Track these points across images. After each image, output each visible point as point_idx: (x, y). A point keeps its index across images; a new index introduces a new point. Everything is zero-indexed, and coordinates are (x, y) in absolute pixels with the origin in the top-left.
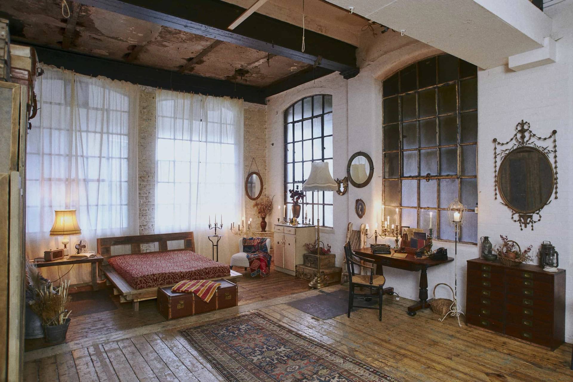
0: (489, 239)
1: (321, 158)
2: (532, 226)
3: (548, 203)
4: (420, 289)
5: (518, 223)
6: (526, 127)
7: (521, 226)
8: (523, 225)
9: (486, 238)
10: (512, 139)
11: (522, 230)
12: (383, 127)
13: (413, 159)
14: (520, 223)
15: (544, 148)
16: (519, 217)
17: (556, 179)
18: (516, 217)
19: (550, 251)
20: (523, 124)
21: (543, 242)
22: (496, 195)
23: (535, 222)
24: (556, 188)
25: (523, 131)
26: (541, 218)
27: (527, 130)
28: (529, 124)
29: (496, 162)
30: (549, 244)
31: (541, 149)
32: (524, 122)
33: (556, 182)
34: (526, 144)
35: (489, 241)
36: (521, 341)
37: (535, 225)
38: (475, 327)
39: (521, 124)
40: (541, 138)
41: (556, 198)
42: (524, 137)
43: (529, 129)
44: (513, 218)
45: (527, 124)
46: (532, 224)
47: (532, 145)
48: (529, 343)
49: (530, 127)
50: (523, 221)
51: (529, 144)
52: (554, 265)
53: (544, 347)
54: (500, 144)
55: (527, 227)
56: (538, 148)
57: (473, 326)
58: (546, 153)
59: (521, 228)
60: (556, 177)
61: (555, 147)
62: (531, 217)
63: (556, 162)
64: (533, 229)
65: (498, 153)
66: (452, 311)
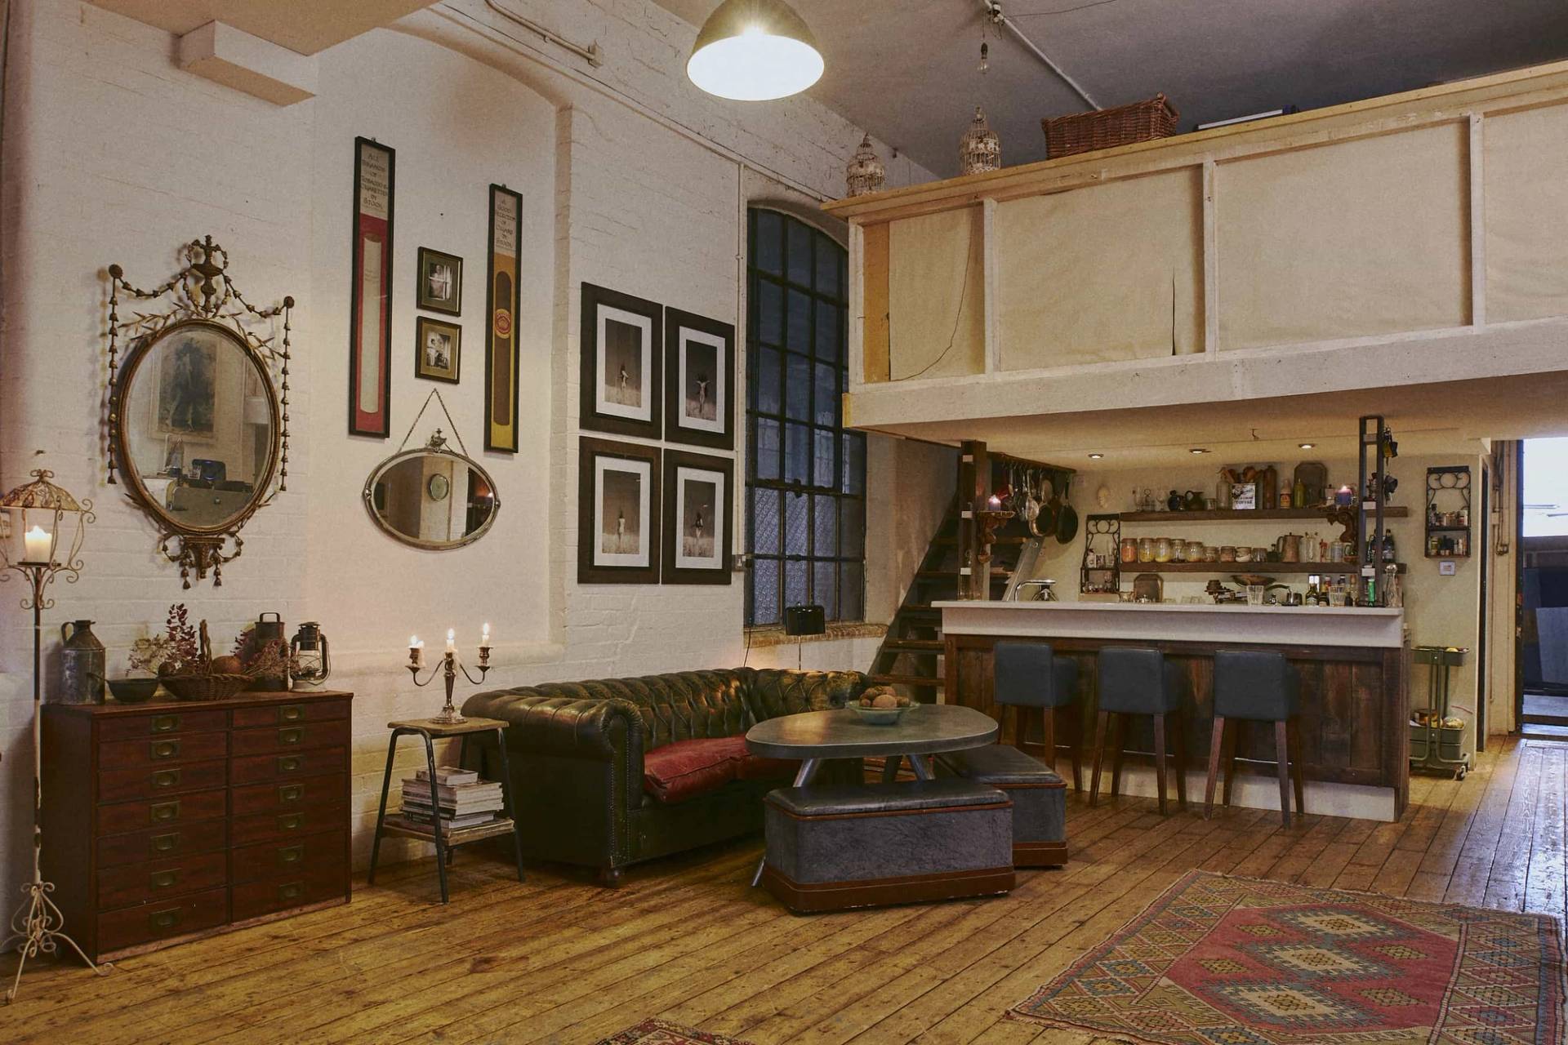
0: (93, 628)
2: (217, 574)
3: (262, 502)
5: (175, 569)
6: (217, 260)
7: (184, 575)
8: (193, 572)
9: (83, 626)
10: (170, 286)
11: (186, 586)
14: (182, 565)
15: (260, 341)
16: (185, 547)
17: (285, 435)
18: (173, 544)
19: (309, 635)
20: (209, 248)
21: (261, 616)
22: (111, 467)
23: (226, 560)
24: (284, 460)
25: (207, 271)
26: (242, 547)
27: (220, 271)
28: (224, 254)
29: (113, 350)
30: (276, 620)
31: (252, 341)
32: (213, 245)
33: (284, 443)
34: (214, 316)
35: (92, 634)
36: (277, 918)
37: (224, 569)
38: (127, 952)
39: (202, 247)
40: (253, 307)
41: (283, 488)
42: (208, 291)
43: (224, 272)
44: (165, 549)
45: (219, 252)
46: (217, 568)
47: (230, 324)
48: (296, 911)
49: (226, 263)
50: (193, 558)
51: (223, 317)
52: (317, 674)
53: (333, 902)
54: (130, 289)
55: (204, 577)
56: (245, 336)
57: (119, 954)
58: (263, 356)
59: (186, 582)
60: (285, 430)
61: (286, 342)
62: (217, 545)
63: (285, 387)
64: (217, 583)
65: (124, 322)
66: (32, 939)
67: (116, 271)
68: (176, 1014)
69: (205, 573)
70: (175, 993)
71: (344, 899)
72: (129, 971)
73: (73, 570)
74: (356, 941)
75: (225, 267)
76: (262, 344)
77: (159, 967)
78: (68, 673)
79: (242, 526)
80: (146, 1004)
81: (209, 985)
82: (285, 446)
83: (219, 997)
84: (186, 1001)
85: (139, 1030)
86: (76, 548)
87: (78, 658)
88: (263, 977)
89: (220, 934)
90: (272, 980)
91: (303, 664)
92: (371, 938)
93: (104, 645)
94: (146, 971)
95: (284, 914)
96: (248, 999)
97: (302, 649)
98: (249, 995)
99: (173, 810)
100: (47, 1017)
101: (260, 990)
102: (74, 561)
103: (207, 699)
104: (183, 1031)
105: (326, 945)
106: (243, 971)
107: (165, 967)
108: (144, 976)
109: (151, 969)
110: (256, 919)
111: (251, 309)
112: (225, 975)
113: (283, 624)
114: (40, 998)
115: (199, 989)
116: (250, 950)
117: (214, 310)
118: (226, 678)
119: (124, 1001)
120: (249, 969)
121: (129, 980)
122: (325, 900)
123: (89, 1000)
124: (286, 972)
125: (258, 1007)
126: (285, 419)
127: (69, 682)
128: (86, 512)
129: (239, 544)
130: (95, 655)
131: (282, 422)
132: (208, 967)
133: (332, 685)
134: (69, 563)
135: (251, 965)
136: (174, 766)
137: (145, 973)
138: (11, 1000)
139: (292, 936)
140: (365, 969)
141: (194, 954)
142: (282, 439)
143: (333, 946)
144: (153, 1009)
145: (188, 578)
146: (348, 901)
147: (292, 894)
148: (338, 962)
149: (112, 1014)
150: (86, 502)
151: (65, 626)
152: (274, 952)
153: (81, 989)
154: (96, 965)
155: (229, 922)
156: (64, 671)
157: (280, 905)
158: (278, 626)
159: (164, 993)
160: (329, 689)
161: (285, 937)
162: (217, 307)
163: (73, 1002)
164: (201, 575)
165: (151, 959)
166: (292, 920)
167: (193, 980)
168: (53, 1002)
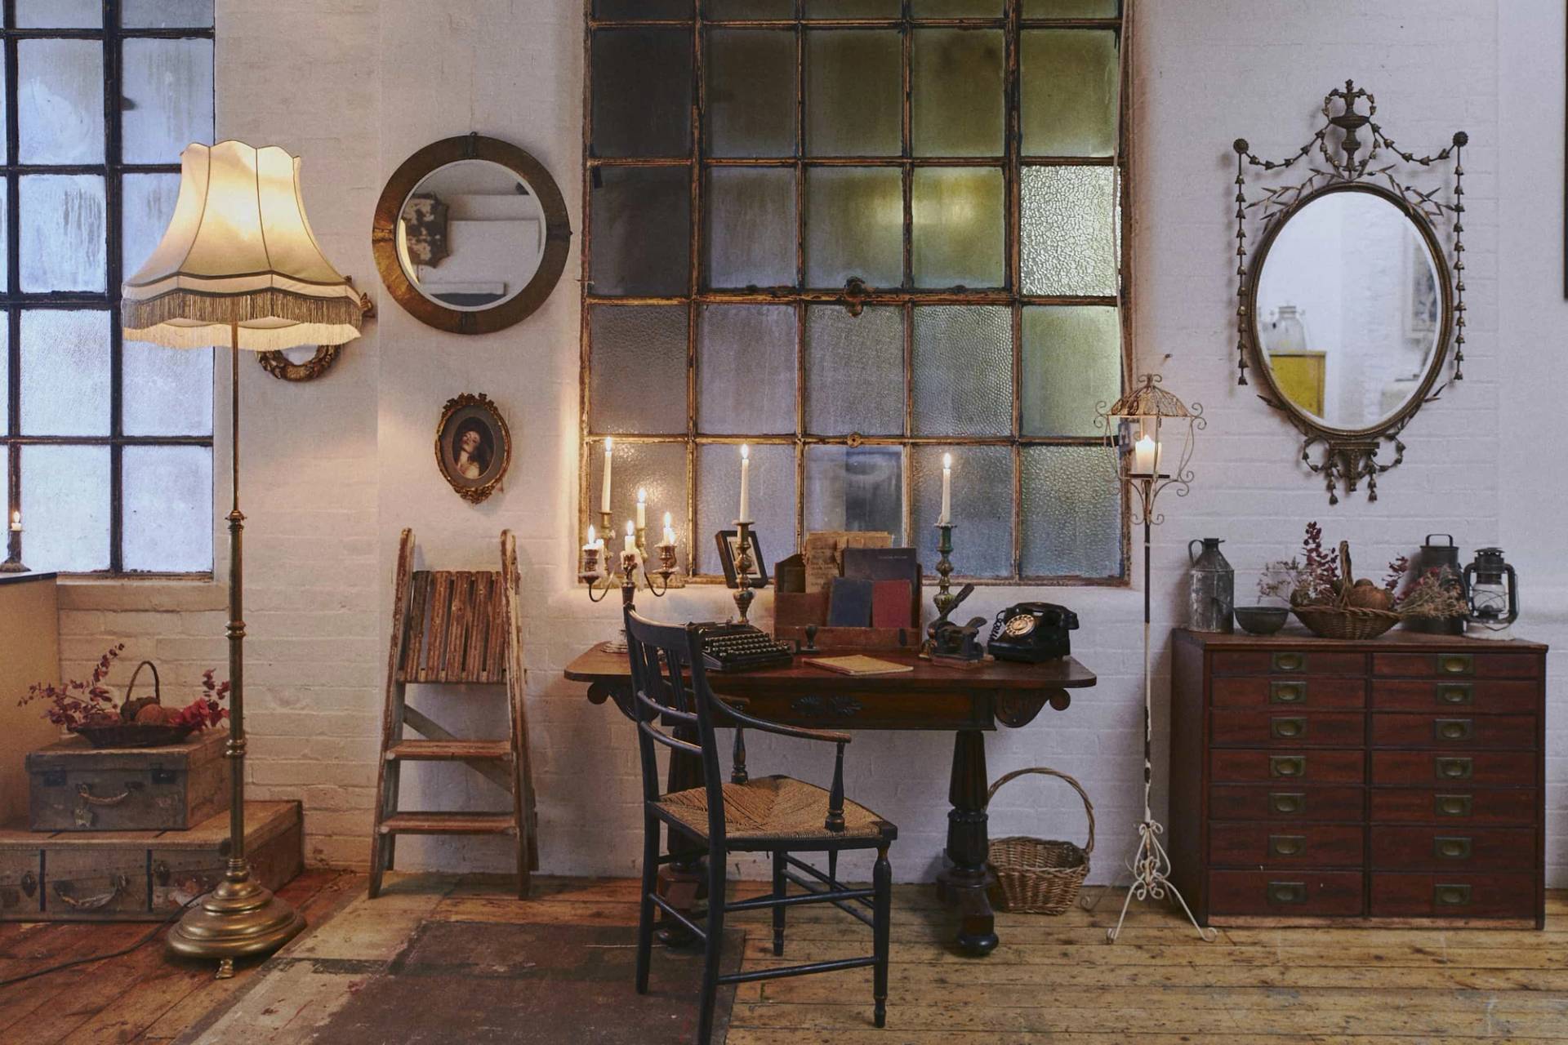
0: (1221, 547)
1: (99, 158)
2: (1372, 486)
3: (1430, 395)
4: (950, 815)
5: (1320, 481)
6: (1361, 107)
7: (1330, 487)
8: (1340, 486)
9: (1211, 545)
10: (1305, 150)
11: (1333, 501)
12: (588, 31)
13: (770, 207)
14: (1327, 476)
15: (1420, 195)
16: (1330, 454)
17: (1460, 308)
18: (1317, 452)
19: (1491, 565)
20: (1350, 95)
21: (1428, 538)
22: (1242, 365)
23: (1383, 469)
24: (1459, 341)
25: (1349, 122)
26: (1404, 452)
27: (1365, 120)
28: (1371, 98)
29: (1241, 235)
30: (1448, 544)
31: (1412, 198)
32: (1355, 90)
33: (1460, 318)
34: (1360, 175)
35: (1220, 554)
36: (1431, 925)
37: (1380, 480)
38: (1241, 921)
39: (1342, 95)
40: (1411, 155)
41: (1458, 377)
42: (1351, 146)
43: (1371, 120)
44: (1306, 457)
45: (1364, 98)
46: (1372, 479)
47: (1382, 181)
48: (1460, 923)
49: (1373, 109)
50: (1340, 468)
51: (1371, 174)
52: (1501, 616)
53: (1515, 923)
54: (1258, 163)
55: (1354, 490)
56: (1402, 193)
57: (1233, 921)
58: (1426, 213)
59: (1333, 495)
60: (1460, 302)
61: (1458, 191)
62: (1371, 453)
63: (1458, 248)
64: (1373, 498)
65: (1252, 202)
66: (1140, 880)
67: (1241, 146)
68: (1255, 1014)
69: (1355, 484)
70: (1267, 986)
71: (1532, 923)
72: (1235, 944)
73: (1184, 482)
74: (1525, 988)
75: (1372, 114)
76: (1425, 198)
77: (1268, 949)
78: (1194, 595)
79: (1403, 427)
80: (1229, 989)
81: (1307, 989)
82: (1460, 323)
83: (1310, 1009)
84: (1273, 1001)
85: (1207, 1019)
86: (1186, 457)
87: (1203, 580)
88: (1377, 999)
89: (1354, 928)
90: (1385, 1008)
91: (1480, 601)
92: (1548, 990)
93: (1233, 567)
94: (1251, 949)
95: (1441, 923)
96: (1344, 1024)
97: (1479, 582)
98: (1348, 1019)
99: (1296, 765)
100: (1134, 970)
101: (1362, 1015)
102: (1184, 473)
103: (1343, 637)
104: (1251, 1037)
105: (1478, 982)
106: (1357, 984)
107: (1273, 950)
108: (1248, 955)
109: (1258, 948)
110: (1402, 919)
111: (1408, 158)
112: (1333, 983)
113: (1457, 548)
114: (1140, 947)
115: (1296, 989)
116: (1379, 958)
117: (1360, 168)
118: (1365, 614)
119: (1211, 979)
120: (1366, 985)
121: (1230, 954)
122: (1503, 918)
123: (1180, 965)
124: (1407, 1002)
125: (1350, 1039)
126: (1460, 288)
127: (1195, 606)
128: (1196, 417)
129: (1400, 448)
130: (1220, 578)
131: (1456, 292)
132: (1320, 966)
133: (1520, 632)
134: (1179, 475)
135: (1371, 978)
136: (1298, 713)
137: (1250, 951)
138: (1112, 940)
139: (1441, 955)
140: (1517, 1033)
141: (1313, 944)
142: (1457, 314)
143: (1488, 985)
144: (1235, 999)
145: (1335, 491)
146: (1539, 927)
147: (1453, 899)
148: (1484, 1012)
149: (1190, 990)
150: (1196, 406)
151: (1191, 543)
152: (1405, 971)
153: (1180, 949)
154: (1201, 926)
155: (1367, 913)
156: (1190, 594)
157: (1433, 908)
158: (1450, 552)
159: (1255, 982)
160: (1517, 636)
161: (1432, 954)
162: (1363, 164)
163: (1166, 962)
164: (1351, 488)
165: (1264, 936)
166: (1451, 934)
167: (1294, 976)
168: (1147, 956)
